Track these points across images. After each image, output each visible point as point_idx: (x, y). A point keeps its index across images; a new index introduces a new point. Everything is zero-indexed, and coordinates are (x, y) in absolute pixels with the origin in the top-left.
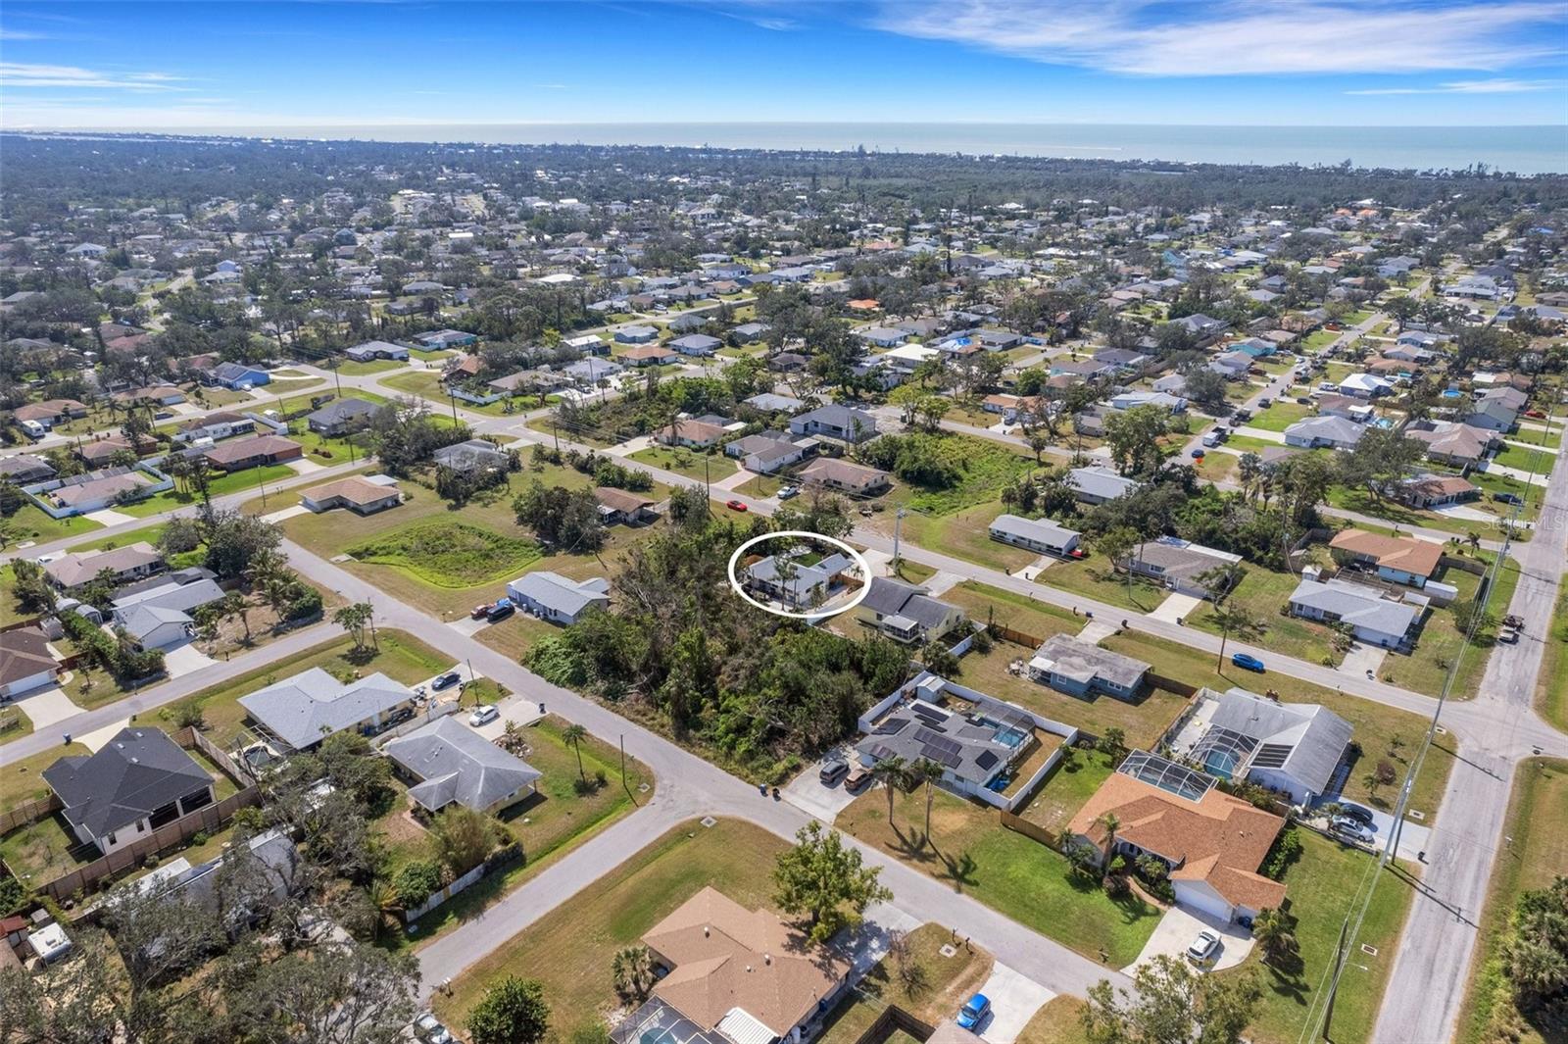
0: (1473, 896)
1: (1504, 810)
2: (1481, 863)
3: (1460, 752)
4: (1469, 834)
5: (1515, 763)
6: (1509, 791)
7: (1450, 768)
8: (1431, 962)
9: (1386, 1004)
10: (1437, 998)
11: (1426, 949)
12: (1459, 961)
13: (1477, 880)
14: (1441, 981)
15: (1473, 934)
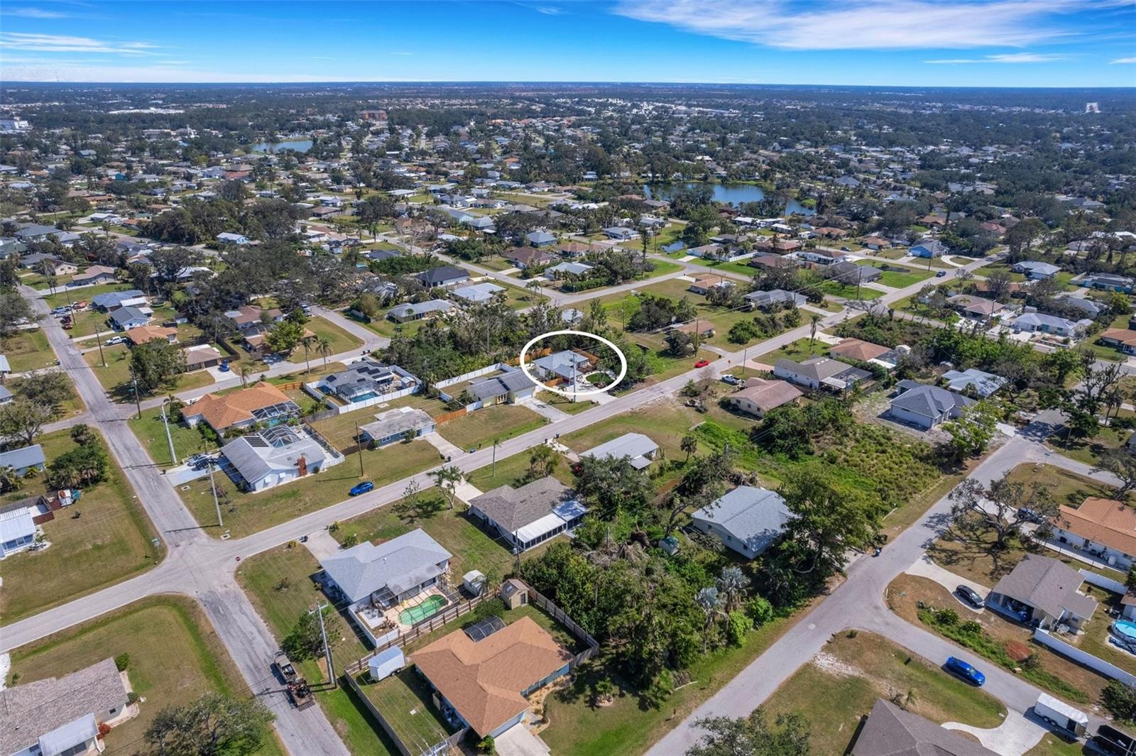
0: (133, 476)
1: (152, 518)
2: (141, 488)
3: (201, 531)
4: (156, 496)
5: (169, 547)
6: (158, 529)
7: (196, 518)
8: (128, 449)
9: (132, 435)
10: (118, 444)
11: (134, 452)
12: (120, 456)
13: (136, 482)
14: (121, 448)
15: (122, 466)
